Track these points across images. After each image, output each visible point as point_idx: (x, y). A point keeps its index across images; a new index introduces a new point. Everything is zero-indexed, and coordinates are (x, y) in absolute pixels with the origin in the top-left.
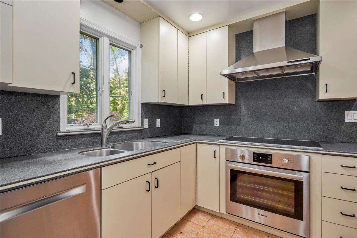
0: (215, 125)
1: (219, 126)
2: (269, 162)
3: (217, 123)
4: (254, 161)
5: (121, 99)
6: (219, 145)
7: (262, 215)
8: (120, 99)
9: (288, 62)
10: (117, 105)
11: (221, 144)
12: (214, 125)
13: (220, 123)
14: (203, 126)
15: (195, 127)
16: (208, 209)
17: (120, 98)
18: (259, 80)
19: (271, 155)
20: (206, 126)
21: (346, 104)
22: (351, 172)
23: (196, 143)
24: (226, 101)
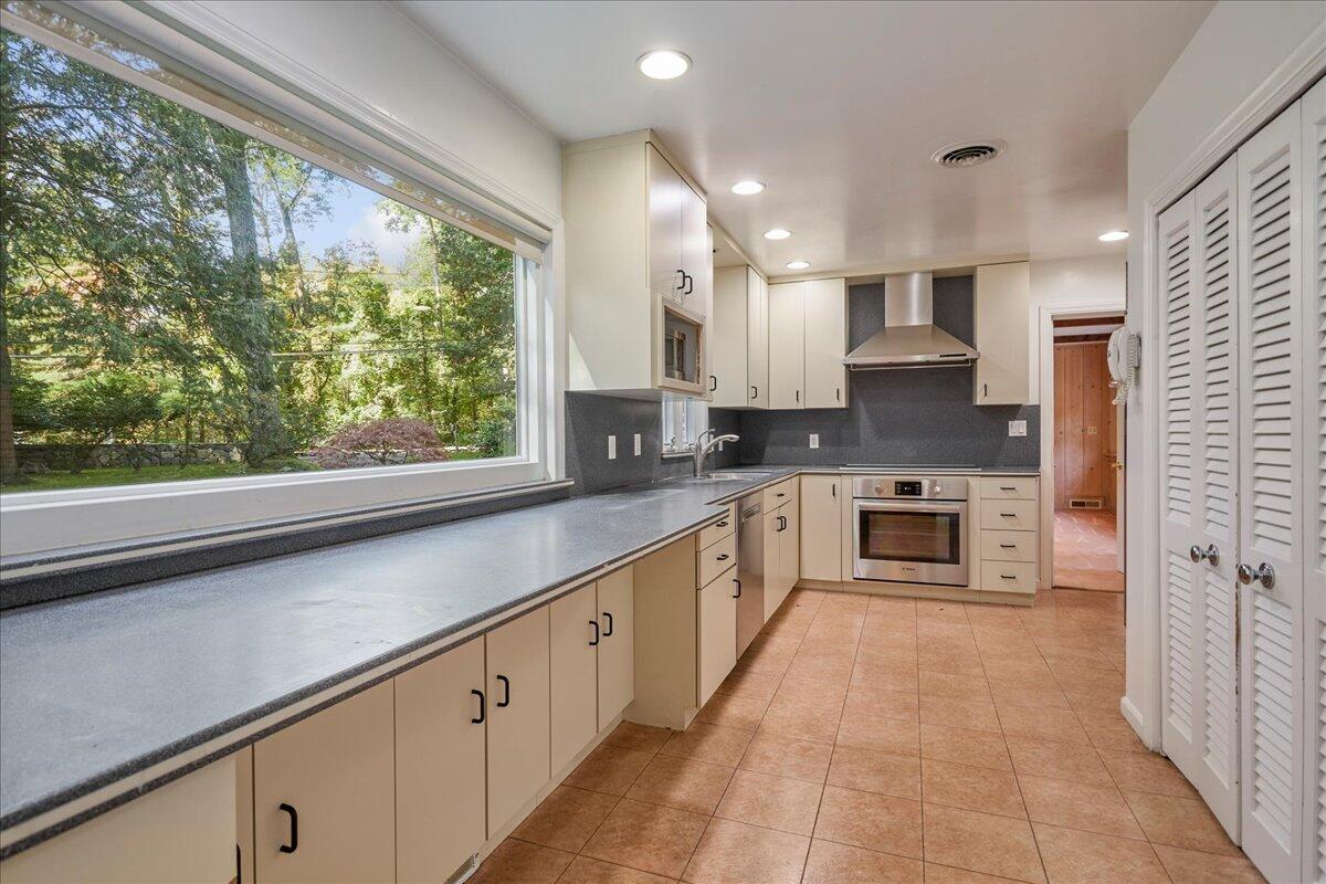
0: (812, 446)
1: (818, 447)
2: (916, 492)
3: (814, 441)
4: (897, 494)
5: (314, 368)
6: (840, 475)
7: (907, 569)
8: (308, 365)
9: (941, 356)
10: (296, 389)
11: (844, 474)
13: (821, 442)
14: (786, 449)
15: (769, 451)
16: (821, 578)
17: (310, 364)
19: (920, 483)
20: (793, 448)
21: (1012, 411)
22: (1011, 494)
23: (799, 474)
24: (842, 404)
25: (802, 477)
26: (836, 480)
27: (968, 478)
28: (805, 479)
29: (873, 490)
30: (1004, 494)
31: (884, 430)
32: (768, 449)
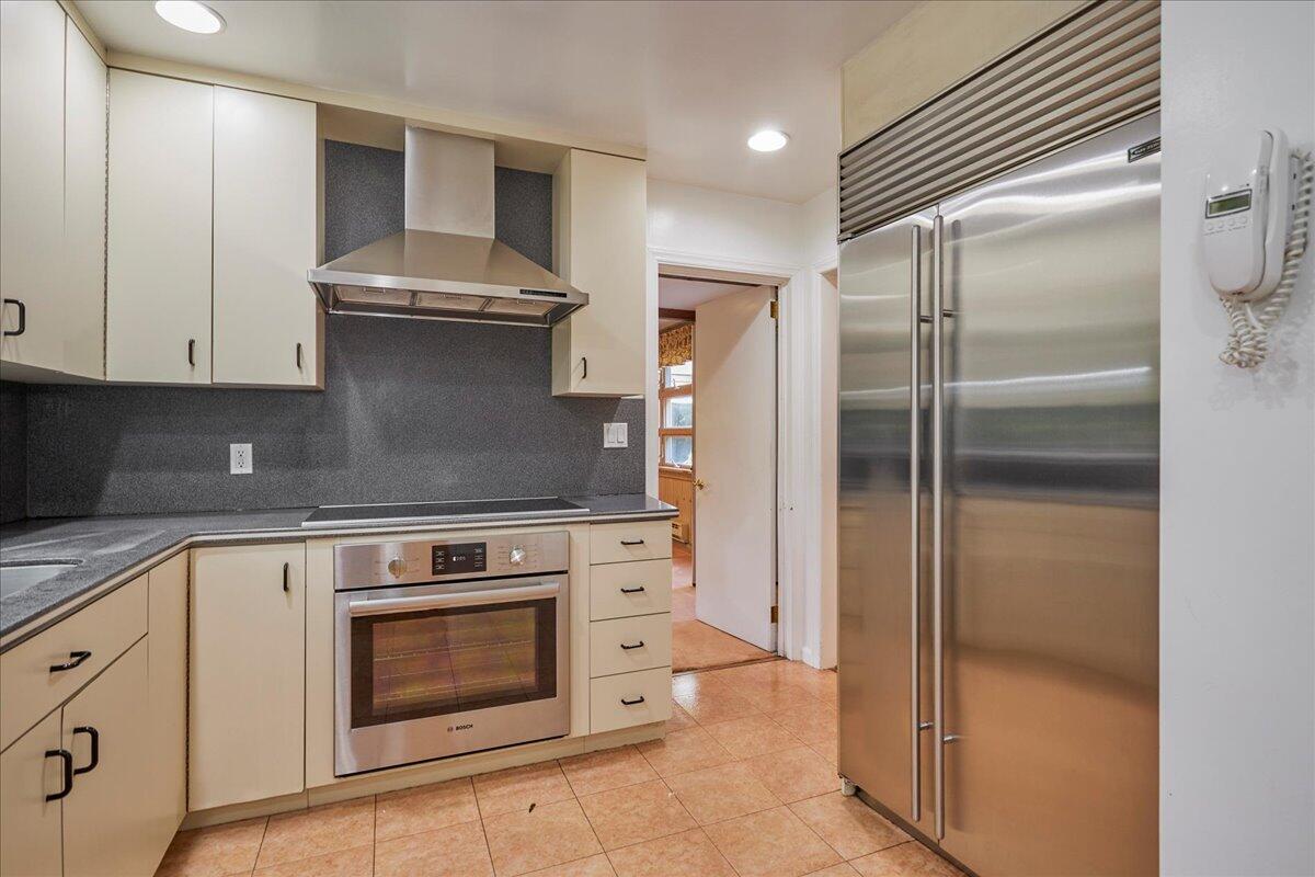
0: (234, 470)
1: (251, 472)
2: (478, 565)
3: (241, 458)
4: (435, 572)
6: (303, 539)
7: (457, 728)
9: (522, 292)
11: (316, 537)
12: (228, 469)
13: (258, 461)
14: (165, 477)
15: (117, 483)
18: (409, 317)
19: (483, 546)
20: (184, 475)
21: (604, 407)
22: (638, 552)
23: (191, 546)
24: (309, 377)
25: (199, 552)
26: (293, 554)
27: (568, 528)
28: (205, 561)
29: (385, 568)
30: (625, 553)
31: (398, 435)
32: (113, 476)
